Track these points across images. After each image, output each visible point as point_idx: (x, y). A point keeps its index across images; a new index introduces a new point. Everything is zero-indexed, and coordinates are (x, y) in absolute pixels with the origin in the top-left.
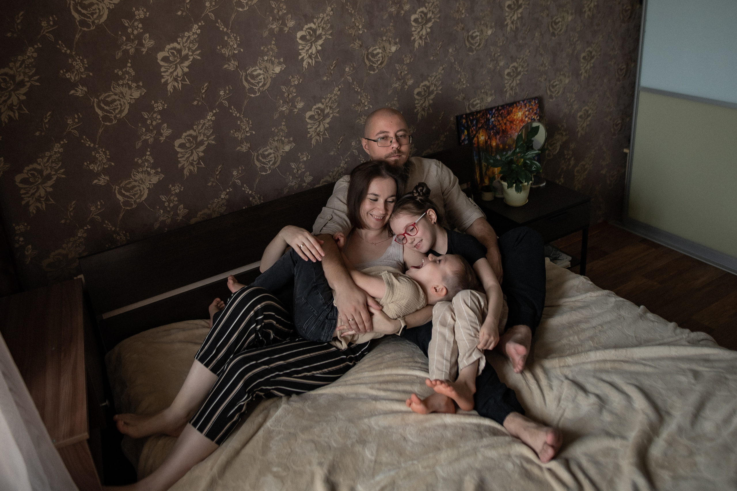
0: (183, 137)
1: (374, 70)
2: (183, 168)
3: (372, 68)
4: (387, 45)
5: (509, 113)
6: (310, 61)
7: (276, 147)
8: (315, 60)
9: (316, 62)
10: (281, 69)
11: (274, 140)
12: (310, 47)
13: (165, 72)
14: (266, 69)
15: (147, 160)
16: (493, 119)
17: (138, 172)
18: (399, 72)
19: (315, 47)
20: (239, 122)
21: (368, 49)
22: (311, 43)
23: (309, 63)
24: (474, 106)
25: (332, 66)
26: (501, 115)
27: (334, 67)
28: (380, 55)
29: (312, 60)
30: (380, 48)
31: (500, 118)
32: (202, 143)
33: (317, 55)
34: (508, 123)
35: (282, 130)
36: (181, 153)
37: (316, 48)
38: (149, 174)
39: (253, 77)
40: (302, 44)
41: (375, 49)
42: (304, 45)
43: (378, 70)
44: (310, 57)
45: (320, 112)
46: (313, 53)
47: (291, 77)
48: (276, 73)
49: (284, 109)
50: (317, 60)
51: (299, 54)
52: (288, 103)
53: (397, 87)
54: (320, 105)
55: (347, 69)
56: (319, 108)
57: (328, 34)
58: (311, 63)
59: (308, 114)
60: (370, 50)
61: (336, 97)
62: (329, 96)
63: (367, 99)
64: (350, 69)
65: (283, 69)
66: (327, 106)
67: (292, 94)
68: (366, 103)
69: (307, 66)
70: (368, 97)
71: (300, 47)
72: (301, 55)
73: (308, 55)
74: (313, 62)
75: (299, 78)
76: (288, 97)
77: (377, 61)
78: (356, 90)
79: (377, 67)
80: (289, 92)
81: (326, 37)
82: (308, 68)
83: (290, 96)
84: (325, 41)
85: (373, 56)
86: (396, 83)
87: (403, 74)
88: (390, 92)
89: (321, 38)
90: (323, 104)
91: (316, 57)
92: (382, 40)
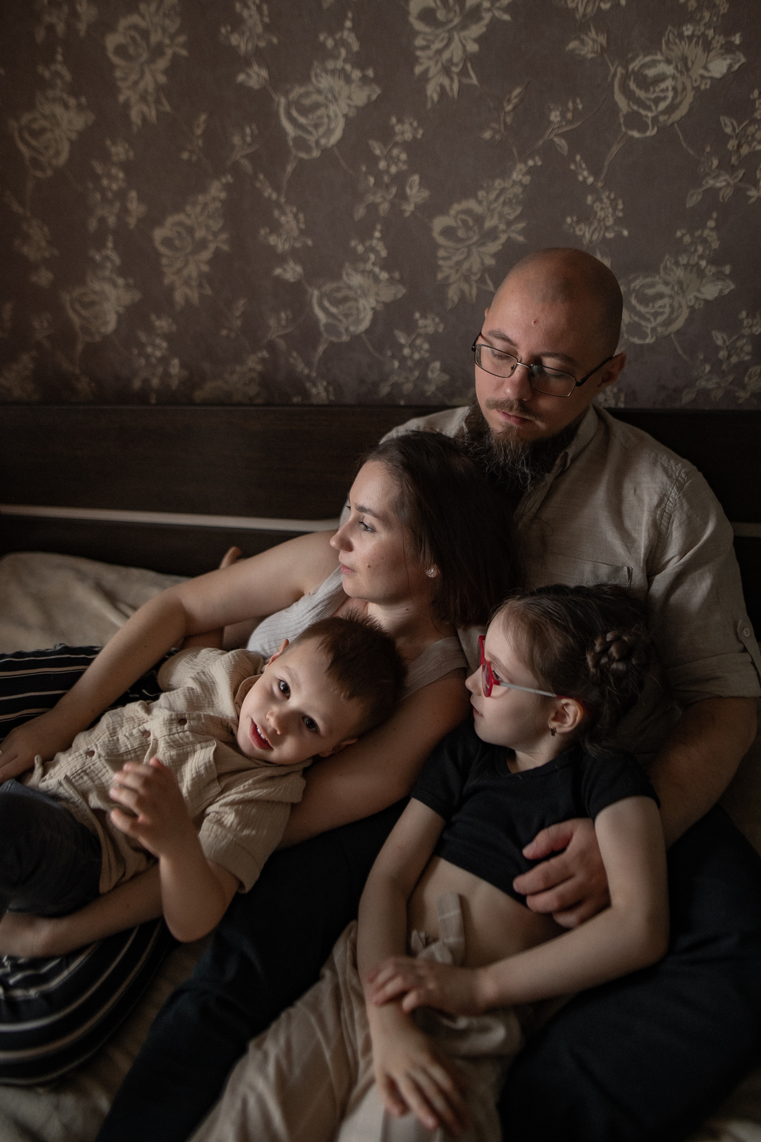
0: (168, 224)
1: (643, 127)
2: (172, 288)
3: (636, 121)
4: (695, 52)
6: (446, 82)
8: (460, 81)
9: (462, 86)
10: (369, 97)
11: (356, 271)
12: (445, 42)
15: (108, 258)
18: (732, 144)
19: (460, 46)
20: (275, 213)
21: (626, 62)
22: (450, 32)
23: (442, 87)
25: (509, 101)
27: (517, 106)
28: (669, 83)
29: (452, 80)
30: (668, 62)
32: (203, 244)
33: (465, 66)
35: (374, 250)
36: (167, 256)
37: (464, 46)
39: (305, 110)
40: (425, 34)
41: (654, 63)
42: (430, 37)
43: (656, 129)
44: (446, 71)
45: (471, 222)
46: (456, 60)
47: (394, 120)
48: (357, 107)
49: (378, 200)
50: (465, 81)
51: (416, 60)
52: (387, 187)
53: (720, 189)
54: (471, 204)
55: (555, 116)
56: (468, 212)
57: (499, 9)
58: (448, 88)
59: (439, 223)
60: (635, 65)
61: (518, 190)
62: (498, 183)
63: (615, 208)
64: (563, 115)
65: (374, 97)
66: (491, 211)
67: (396, 164)
68: (610, 222)
69: (436, 97)
70: (617, 205)
71: (419, 42)
72: (421, 64)
73: (439, 65)
74: (456, 86)
75: (415, 124)
76: (387, 171)
77: (657, 101)
78: (581, 178)
79: (655, 119)
80: (390, 159)
81: (494, 15)
82: (438, 101)
83: (393, 170)
84: (488, 26)
85: (645, 83)
86: (716, 177)
87: (745, 150)
88: (693, 200)
89: (480, 19)
90: (480, 203)
91: (464, 73)
92: (681, 36)
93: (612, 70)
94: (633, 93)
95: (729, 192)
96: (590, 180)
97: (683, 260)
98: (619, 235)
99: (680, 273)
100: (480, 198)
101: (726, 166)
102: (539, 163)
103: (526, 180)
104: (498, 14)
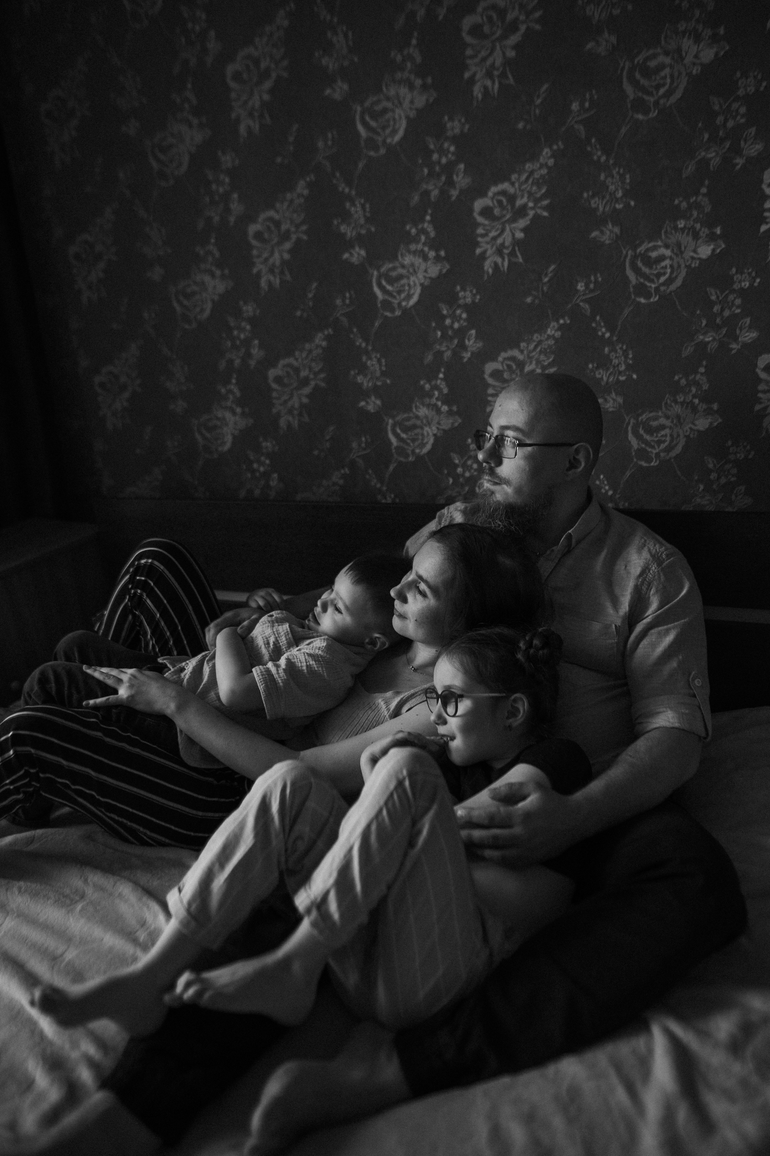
0: (280, 365)
1: (648, 295)
2: (278, 416)
3: (642, 290)
4: (686, 240)
6: (499, 260)
8: (509, 261)
9: (511, 264)
10: (440, 270)
11: (423, 404)
12: (498, 232)
18: (716, 309)
19: (510, 234)
20: (364, 358)
21: (635, 248)
22: (503, 224)
23: (496, 264)
25: (546, 275)
27: (551, 278)
28: (667, 263)
30: (666, 247)
32: (306, 382)
33: (513, 250)
35: (438, 388)
36: (277, 391)
37: (513, 235)
39: (392, 280)
40: (484, 225)
41: (655, 248)
42: (488, 228)
43: (657, 297)
44: (499, 252)
45: (514, 367)
46: (507, 244)
47: (458, 288)
48: (430, 278)
49: (444, 349)
50: (514, 260)
51: (477, 244)
52: (451, 338)
53: (709, 342)
54: (515, 353)
55: (580, 287)
56: (513, 359)
57: (540, 208)
58: (500, 264)
59: (490, 367)
60: (642, 249)
61: (551, 342)
62: (536, 337)
63: (626, 357)
64: (587, 286)
65: (444, 271)
66: (530, 358)
67: (458, 321)
68: (623, 368)
69: (490, 271)
70: (628, 354)
71: (480, 231)
72: (480, 247)
73: (494, 248)
74: (506, 264)
75: (474, 291)
76: (451, 327)
77: (659, 275)
78: (600, 333)
79: (657, 289)
80: (455, 318)
81: (536, 212)
82: (492, 274)
83: (456, 325)
84: (532, 220)
85: (650, 263)
86: (705, 334)
87: (726, 313)
88: (688, 350)
89: (526, 215)
90: (522, 352)
91: (512, 254)
92: (676, 228)
93: (624, 252)
94: (641, 269)
95: (715, 345)
96: (607, 335)
97: (680, 398)
98: (630, 377)
99: (677, 409)
100: (522, 348)
101: (712, 325)
102: (568, 322)
103: (558, 334)
104: (539, 211)
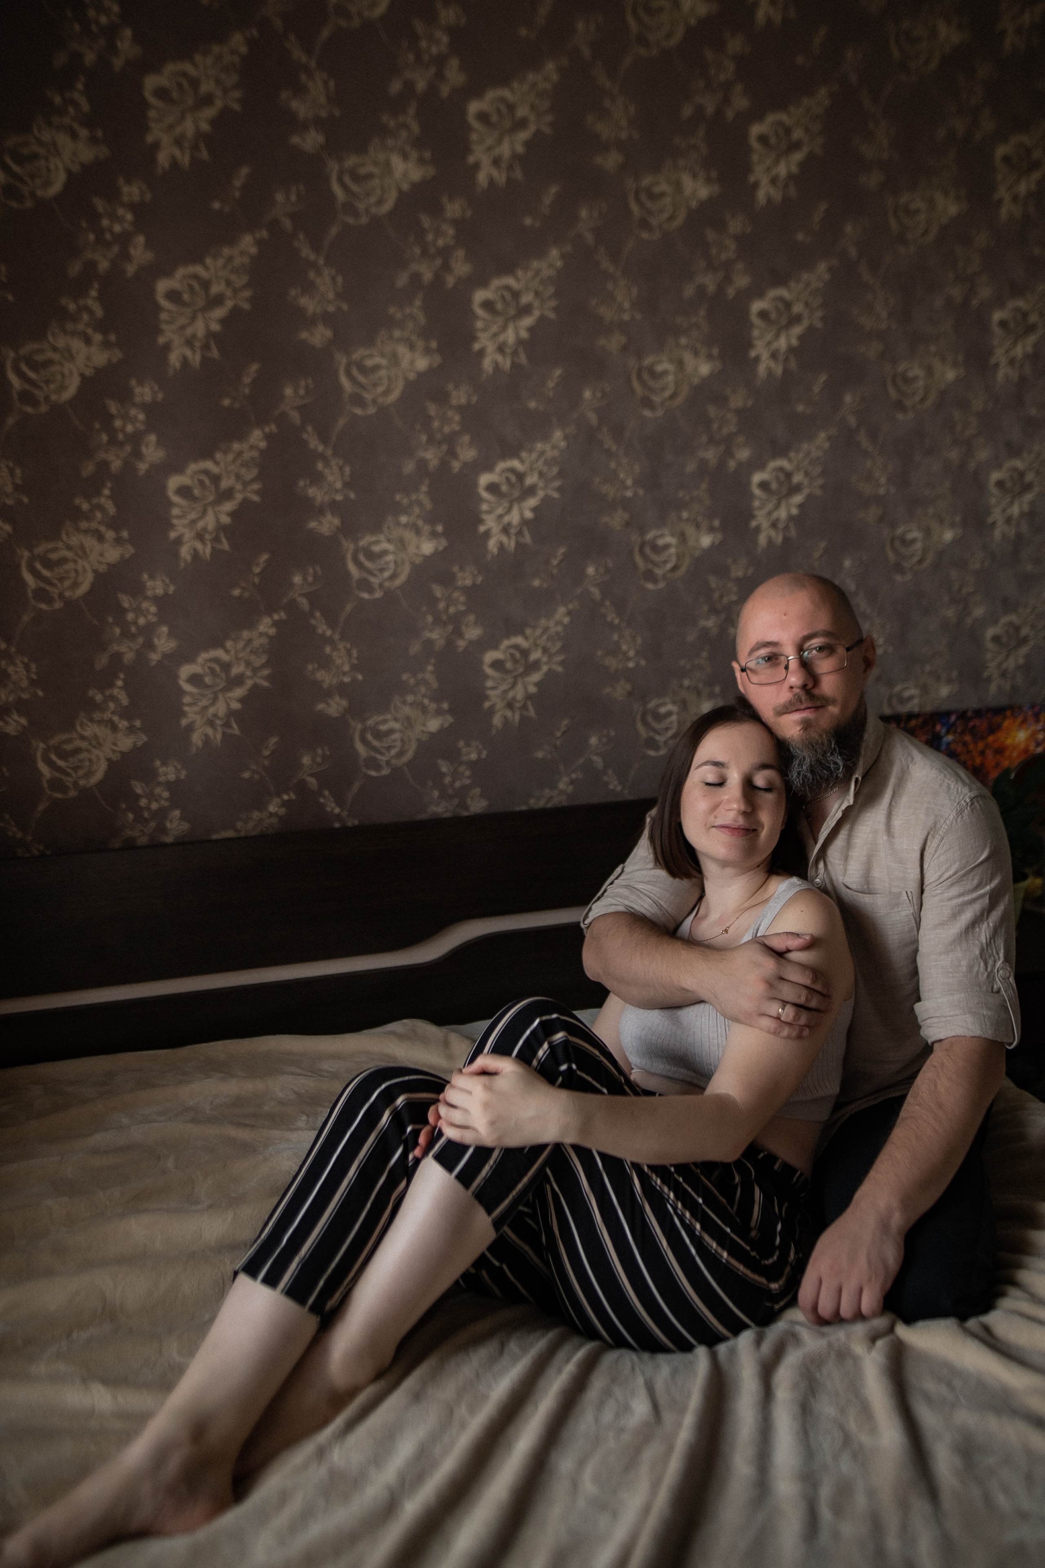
0: (200, 660)
1: (655, 581)
2: (190, 728)
3: (650, 576)
4: (690, 530)
5: (994, 729)
6: (505, 540)
7: (408, 719)
8: (516, 539)
9: (518, 544)
10: (436, 547)
11: (404, 703)
12: (506, 509)
13: (178, 517)
14: (402, 544)
15: (113, 698)
16: (950, 738)
17: (92, 720)
18: (716, 595)
19: (518, 512)
20: (328, 650)
21: (643, 534)
22: (511, 502)
23: (501, 543)
24: (903, 701)
25: (555, 557)
26: (973, 731)
27: (561, 561)
28: (672, 550)
29: (509, 537)
30: (672, 535)
31: (968, 738)
32: (239, 681)
33: (521, 529)
34: (989, 753)
35: (425, 682)
36: (191, 694)
37: (521, 513)
38: (114, 728)
39: (372, 556)
40: (490, 502)
41: (662, 536)
42: (494, 505)
43: (664, 583)
44: (506, 531)
45: (518, 655)
46: (514, 523)
48: (423, 556)
49: (435, 636)
51: (481, 521)
52: (445, 625)
53: (710, 628)
54: (519, 640)
55: (591, 570)
56: (516, 647)
57: (551, 488)
58: (506, 544)
59: (490, 657)
60: (649, 536)
61: (560, 628)
62: (543, 623)
63: (635, 643)
65: (440, 548)
66: (536, 645)
67: (455, 605)
68: (631, 653)
69: (495, 551)
70: (637, 640)
71: (485, 507)
72: (485, 524)
74: (513, 544)
75: (476, 572)
76: (446, 611)
77: (665, 562)
80: (450, 602)
81: (547, 493)
82: (497, 554)
83: (452, 610)
84: (541, 500)
86: (707, 619)
87: (725, 600)
88: (691, 636)
89: (535, 495)
90: (526, 638)
91: (520, 533)
92: (680, 518)
100: (527, 635)
101: (714, 611)
102: (577, 607)
103: (566, 620)
